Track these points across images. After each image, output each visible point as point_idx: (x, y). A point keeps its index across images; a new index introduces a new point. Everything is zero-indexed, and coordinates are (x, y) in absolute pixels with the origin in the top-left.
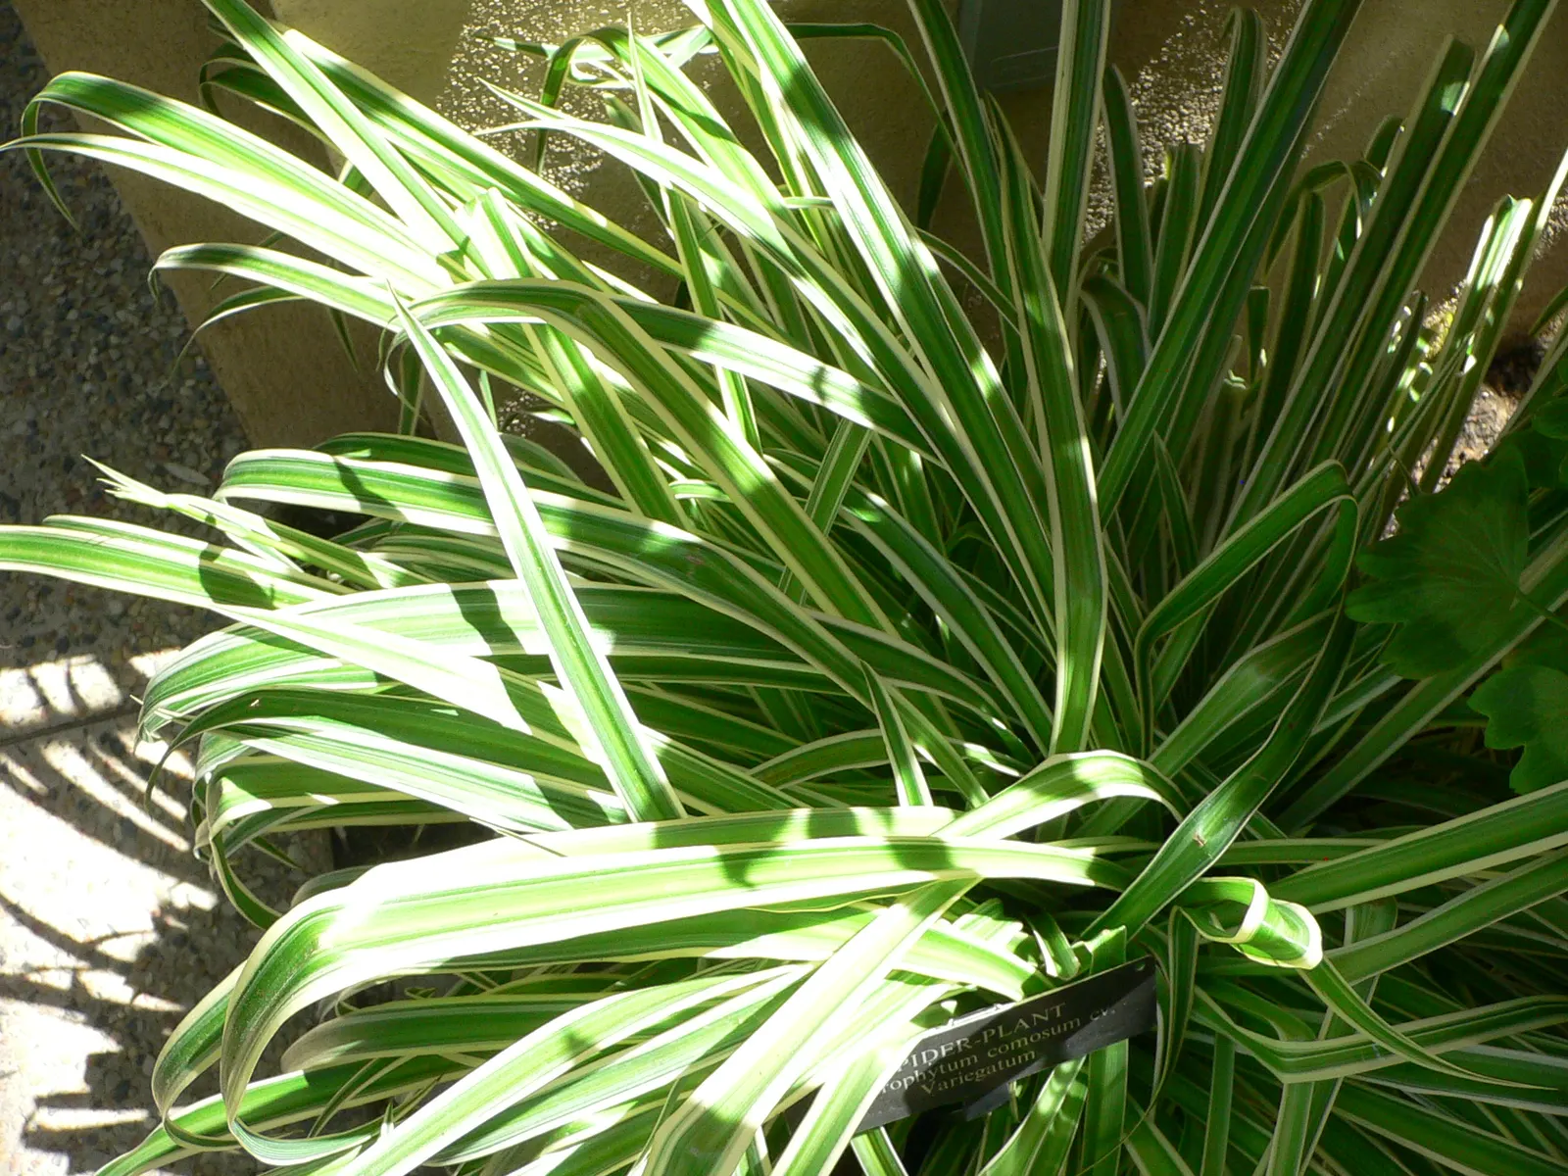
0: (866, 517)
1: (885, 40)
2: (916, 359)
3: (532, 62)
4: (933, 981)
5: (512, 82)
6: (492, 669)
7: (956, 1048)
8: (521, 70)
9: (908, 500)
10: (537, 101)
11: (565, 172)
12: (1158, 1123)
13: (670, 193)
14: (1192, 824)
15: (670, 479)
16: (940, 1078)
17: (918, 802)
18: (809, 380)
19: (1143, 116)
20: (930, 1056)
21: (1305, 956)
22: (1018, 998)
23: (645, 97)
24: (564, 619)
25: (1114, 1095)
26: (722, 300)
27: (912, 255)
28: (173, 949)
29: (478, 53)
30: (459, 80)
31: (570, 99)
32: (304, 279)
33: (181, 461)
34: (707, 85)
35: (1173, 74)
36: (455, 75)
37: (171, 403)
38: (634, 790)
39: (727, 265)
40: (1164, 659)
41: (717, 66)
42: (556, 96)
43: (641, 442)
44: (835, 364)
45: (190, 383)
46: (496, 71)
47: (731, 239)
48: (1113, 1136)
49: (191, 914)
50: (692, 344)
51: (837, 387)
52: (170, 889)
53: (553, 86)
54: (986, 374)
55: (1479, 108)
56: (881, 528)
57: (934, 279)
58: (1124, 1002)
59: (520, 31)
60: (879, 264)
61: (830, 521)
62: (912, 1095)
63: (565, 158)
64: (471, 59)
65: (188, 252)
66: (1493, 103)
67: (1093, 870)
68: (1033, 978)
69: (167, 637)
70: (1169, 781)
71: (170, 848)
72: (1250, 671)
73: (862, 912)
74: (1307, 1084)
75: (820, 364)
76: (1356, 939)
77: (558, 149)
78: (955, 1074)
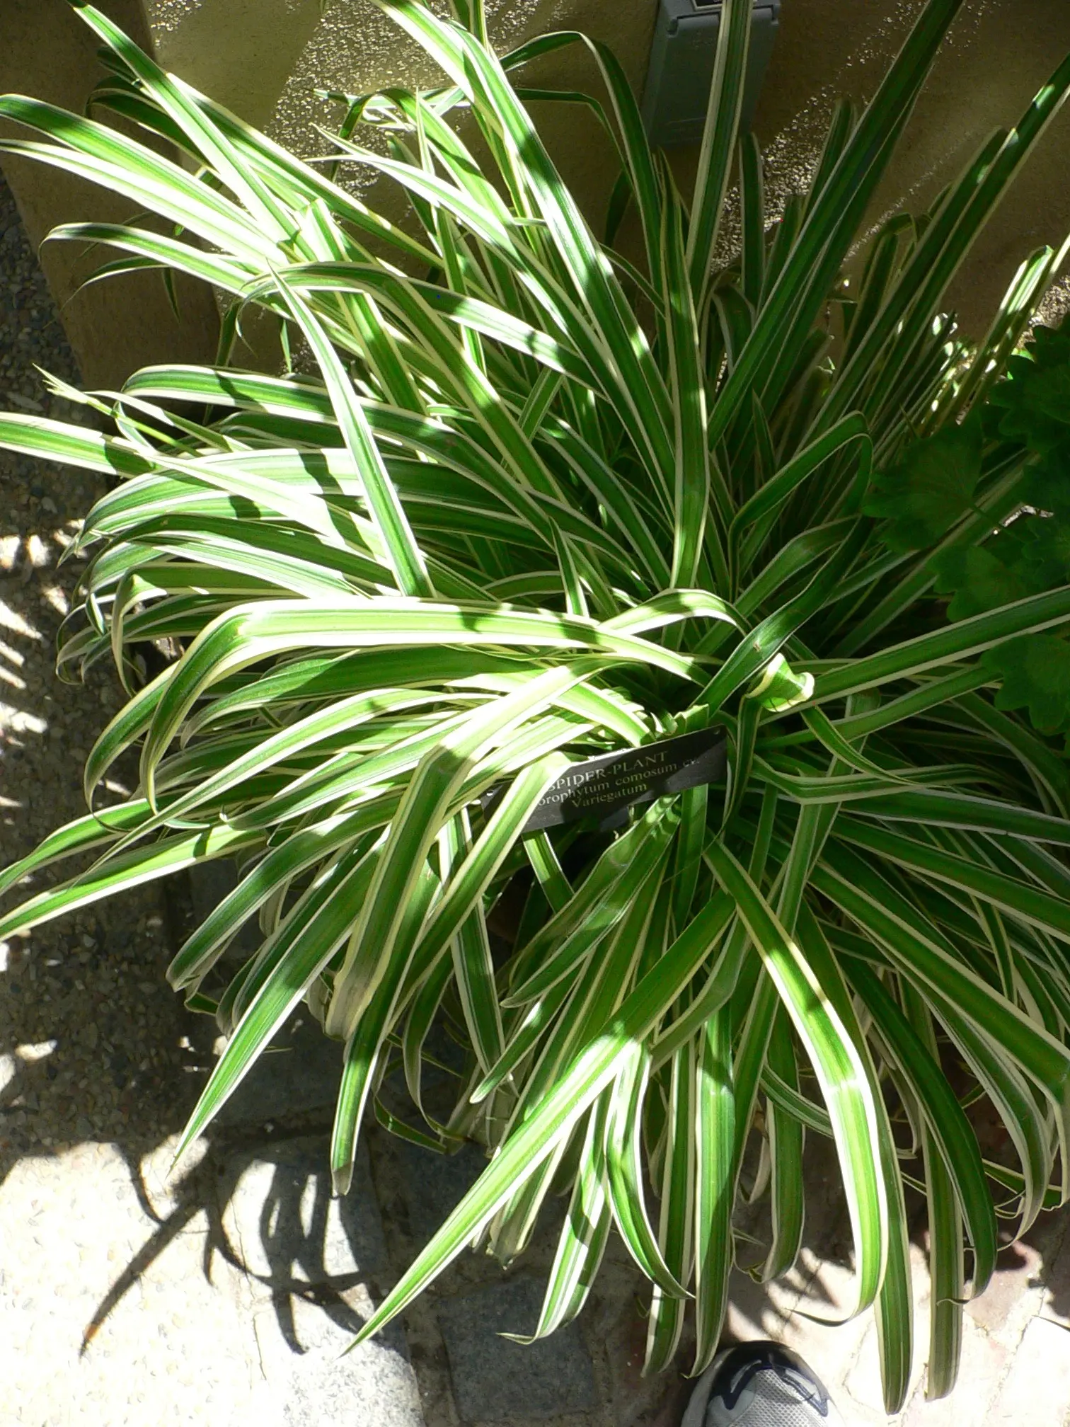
0: (555, 435)
1: (589, 105)
2: (596, 331)
3: (334, 105)
4: (586, 721)
5: (322, 119)
6: (322, 502)
7: (595, 775)
8: (326, 110)
9: (585, 425)
10: (336, 133)
11: (350, 186)
12: (727, 843)
13: (438, 210)
14: (753, 637)
15: (427, 403)
16: (585, 797)
17: (579, 612)
18: (525, 339)
19: (777, 169)
20: (579, 779)
21: (803, 692)
22: (637, 745)
23: (425, 145)
24: (372, 469)
25: (698, 824)
26: (467, 281)
27: (596, 262)
28: (13, 761)
29: (297, 96)
30: (281, 115)
31: (359, 132)
32: (170, 253)
33: (19, 391)
34: (458, 128)
35: (800, 139)
36: (279, 111)
37: (12, 345)
38: (407, 579)
39: (468, 260)
40: (749, 541)
41: (467, 115)
42: (351, 130)
43: (411, 376)
44: (541, 329)
45: (27, 330)
46: (308, 110)
47: (472, 240)
48: (697, 852)
49: (27, 735)
50: (451, 312)
51: (543, 344)
52: (10, 717)
53: (350, 124)
54: (640, 343)
55: (995, 183)
56: (567, 442)
57: (609, 278)
58: (706, 755)
59: (329, 83)
60: (574, 266)
61: (533, 435)
62: (566, 806)
63: (351, 175)
64: (292, 101)
65: (78, 228)
66: (1001, 183)
67: (691, 671)
68: (647, 736)
69: (9, 527)
70: (744, 619)
71: (11, 686)
72: (799, 546)
73: (540, 668)
74: (816, 806)
75: (532, 329)
76: (853, 714)
77: (347, 169)
78: (594, 795)
